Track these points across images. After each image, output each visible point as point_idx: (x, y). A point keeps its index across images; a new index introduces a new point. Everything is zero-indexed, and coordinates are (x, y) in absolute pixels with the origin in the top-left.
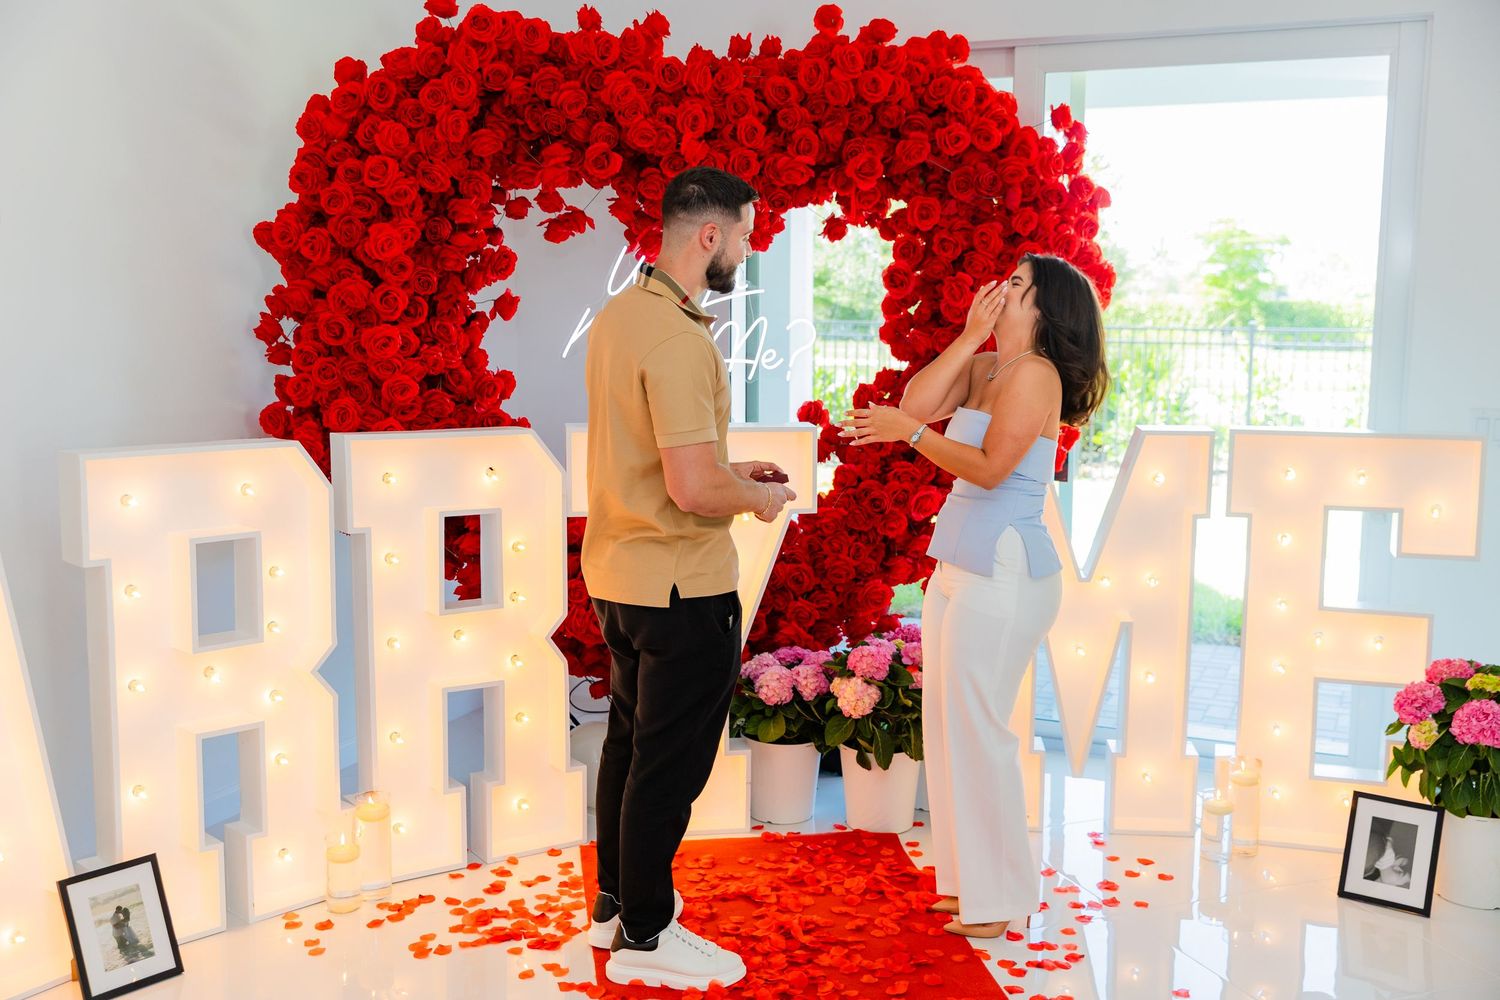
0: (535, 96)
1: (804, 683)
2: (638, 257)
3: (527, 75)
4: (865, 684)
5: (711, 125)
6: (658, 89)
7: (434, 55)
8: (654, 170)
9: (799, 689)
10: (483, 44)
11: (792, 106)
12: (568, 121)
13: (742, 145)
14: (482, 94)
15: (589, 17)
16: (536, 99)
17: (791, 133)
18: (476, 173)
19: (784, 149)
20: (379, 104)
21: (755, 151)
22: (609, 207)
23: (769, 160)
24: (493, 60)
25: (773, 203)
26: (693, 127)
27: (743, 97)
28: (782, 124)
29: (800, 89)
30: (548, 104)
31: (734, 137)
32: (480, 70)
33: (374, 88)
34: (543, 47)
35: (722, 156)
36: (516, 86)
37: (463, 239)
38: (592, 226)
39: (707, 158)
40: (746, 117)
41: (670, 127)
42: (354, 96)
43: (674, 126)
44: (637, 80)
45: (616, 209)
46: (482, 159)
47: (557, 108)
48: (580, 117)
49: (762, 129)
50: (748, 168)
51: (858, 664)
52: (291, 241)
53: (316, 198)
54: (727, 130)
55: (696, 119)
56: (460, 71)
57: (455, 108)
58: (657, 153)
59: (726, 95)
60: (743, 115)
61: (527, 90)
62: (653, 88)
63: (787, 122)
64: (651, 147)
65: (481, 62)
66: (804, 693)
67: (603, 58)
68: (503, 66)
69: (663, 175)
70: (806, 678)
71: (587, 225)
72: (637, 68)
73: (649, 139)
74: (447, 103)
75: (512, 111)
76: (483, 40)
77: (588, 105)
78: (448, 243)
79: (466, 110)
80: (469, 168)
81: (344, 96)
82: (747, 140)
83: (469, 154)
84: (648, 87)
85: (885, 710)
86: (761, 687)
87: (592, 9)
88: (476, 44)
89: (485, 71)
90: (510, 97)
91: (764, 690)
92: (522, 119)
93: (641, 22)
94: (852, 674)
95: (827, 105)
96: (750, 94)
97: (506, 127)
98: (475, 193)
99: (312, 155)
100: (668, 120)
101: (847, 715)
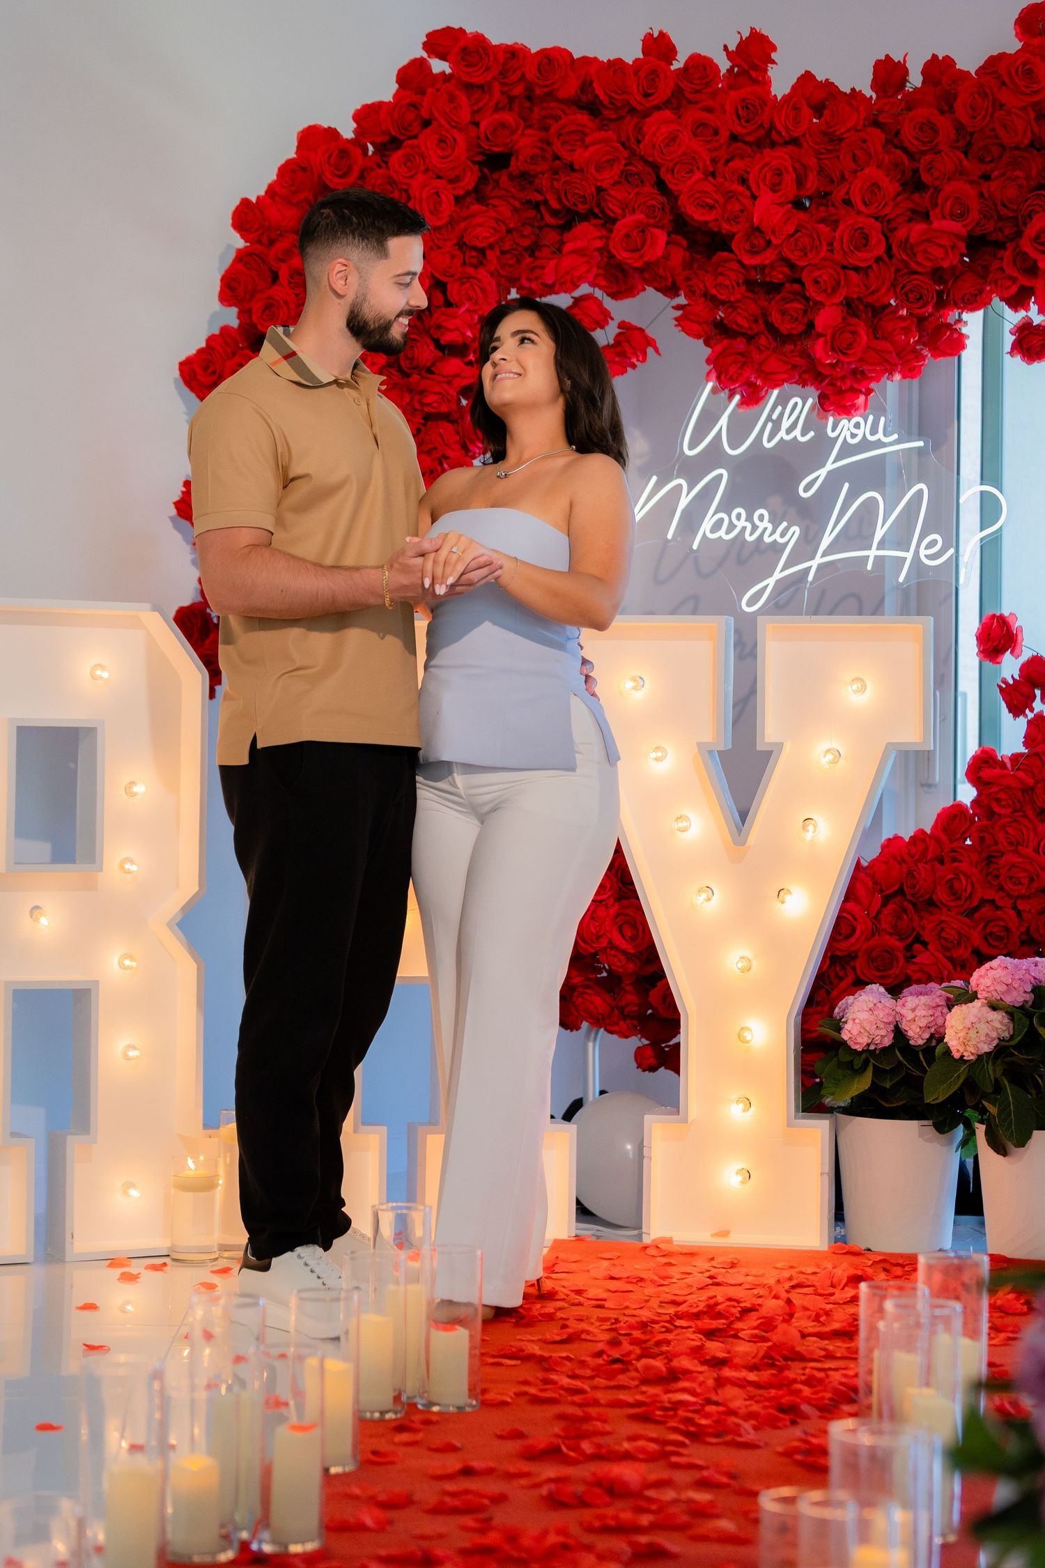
0: (557, 158)
1: (910, 1016)
2: (731, 397)
3: (546, 129)
4: (986, 1009)
5: (812, 183)
6: (734, 138)
7: (413, 106)
8: (726, 254)
9: (904, 1026)
10: (481, 87)
11: (940, 152)
12: (600, 190)
13: (859, 213)
14: (480, 158)
15: (659, 46)
16: (558, 163)
17: (937, 191)
18: (471, 271)
19: (926, 216)
20: (337, 180)
21: (877, 218)
22: (676, 319)
23: (900, 234)
24: (497, 109)
25: (906, 295)
26: (774, 188)
27: (864, 141)
28: (926, 178)
29: (959, 127)
30: (571, 167)
31: (847, 202)
32: (477, 124)
33: (330, 157)
34: (570, 88)
35: (823, 228)
36: (526, 143)
37: (453, 365)
38: (657, 351)
39: (796, 232)
40: (867, 171)
41: (741, 188)
42: (304, 169)
43: (749, 188)
44: (700, 126)
45: (686, 322)
46: (482, 251)
47: (582, 170)
48: (616, 183)
49: (890, 186)
50: (866, 245)
51: (982, 981)
52: (214, 373)
53: (250, 311)
54: (839, 194)
55: (778, 172)
56: (442, 126)
57: (439, 177)
58: (726, 227)
59: (841, 140)
60: (862, 170)
61: (541, 149)
62: (724, 135)
63: (932, 174)
64: (716, 220)
65: (474, 112)
66: (910, 1033)
67: (646, 95)
68: (509, 117)
69: (740, 262)
70: (913, 1010)
71: (650, 350)
72: (709, 110)
73: (711, 207)
74: (427, 170)
75: (525, 178)
76: (474, 80)
77: (626, 165)
78: (429, 371)
79: (454, 181)
80: (464, 263)
81: (293, 171)
82: (865, 203)
83: (461, 245)
84: (716, 133)
85: (1012, 1047)
86: (846, 1022)
87: (662, 35)
88: (469, 87)
89: (483, 125)
90: (517, 158)
91: (848, 1027)
92: (538, 191)
93: (732, 47)
94: (973, 997)
95: (1004, 148)
96: (876, 138)
97: (517, 204)
98: (470, 299)
99: (250, 254)
100: (744, 181)
101: (957, 1056)
